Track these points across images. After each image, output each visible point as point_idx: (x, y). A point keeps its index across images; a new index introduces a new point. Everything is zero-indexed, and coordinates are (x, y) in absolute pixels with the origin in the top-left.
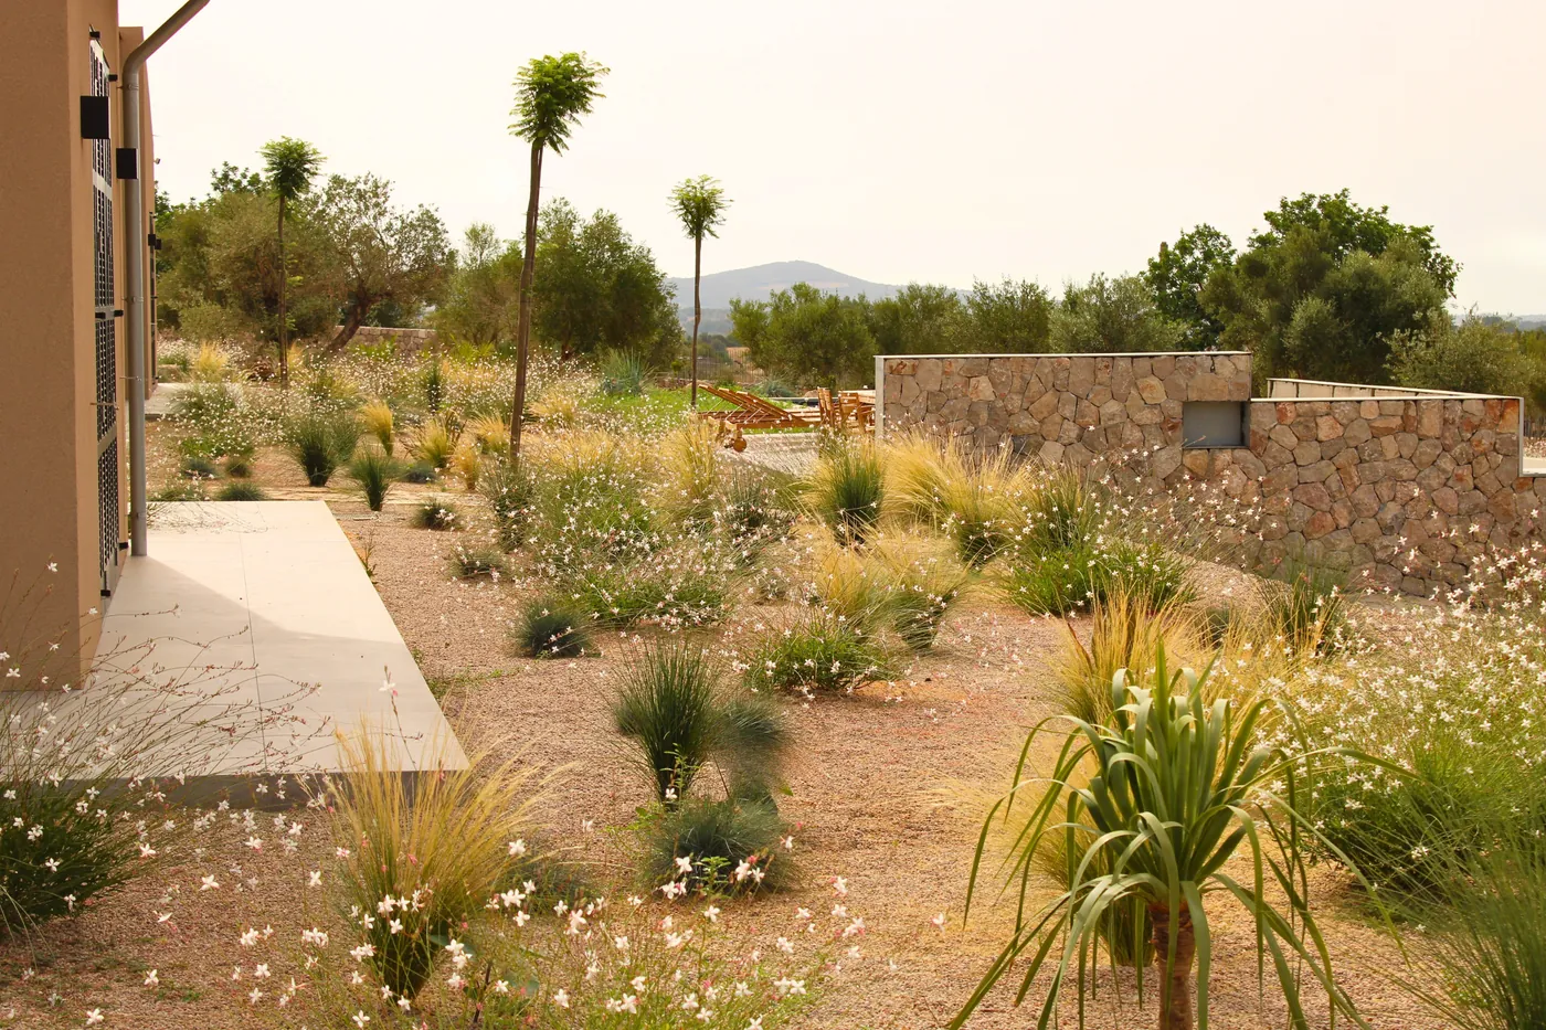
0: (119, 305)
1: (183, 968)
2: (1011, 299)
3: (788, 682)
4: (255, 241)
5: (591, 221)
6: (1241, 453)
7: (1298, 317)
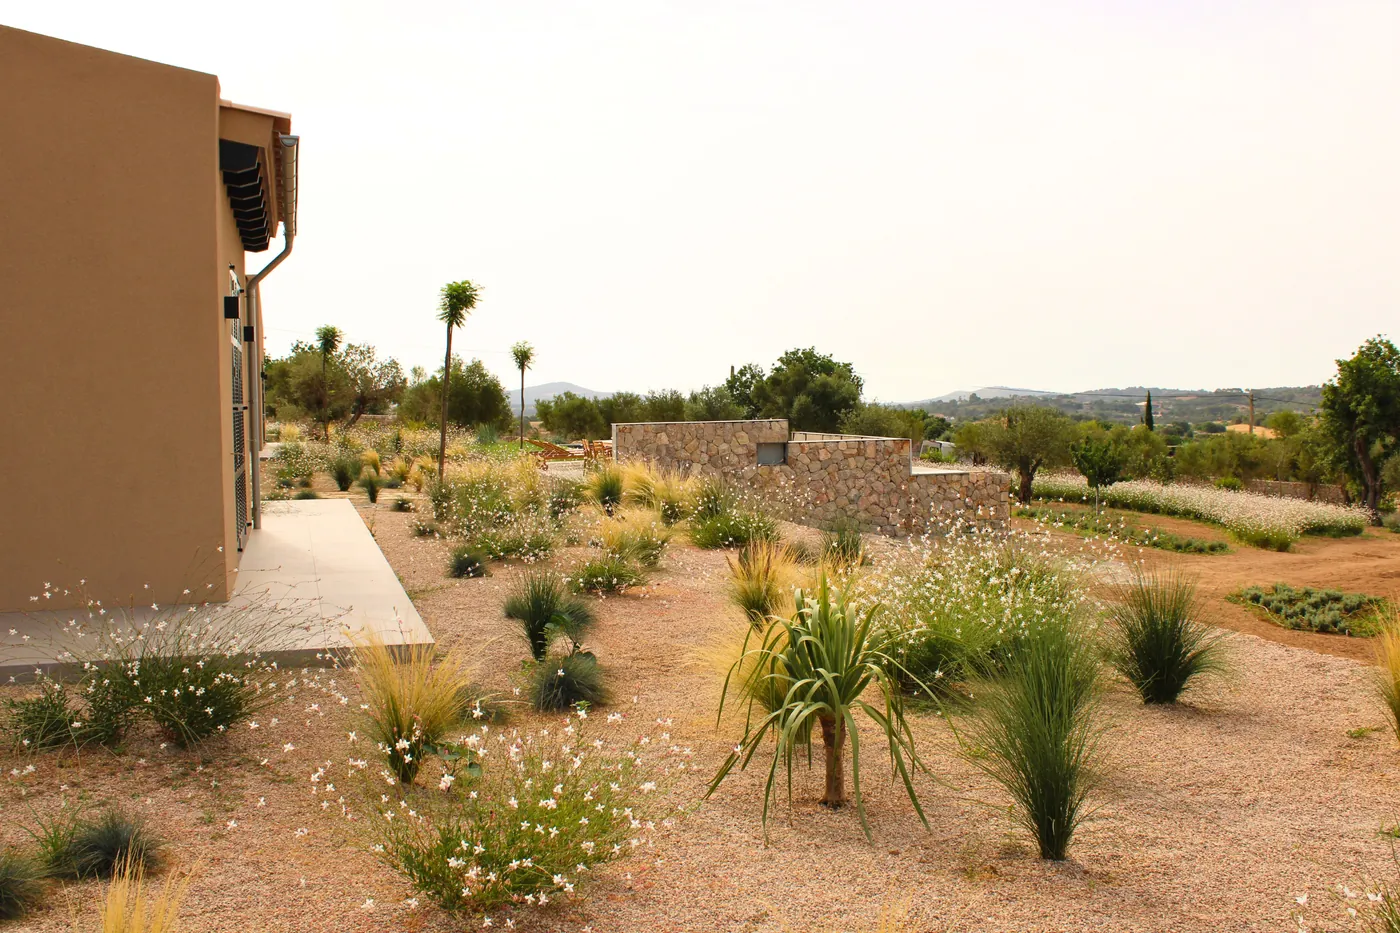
0: (246, 403)
1: (284, 762)
2: (666, 397)
3: (590, 588)
4: (312, 374)
5: (470, 364)
6: (785, 467)
7: (796, 404)
